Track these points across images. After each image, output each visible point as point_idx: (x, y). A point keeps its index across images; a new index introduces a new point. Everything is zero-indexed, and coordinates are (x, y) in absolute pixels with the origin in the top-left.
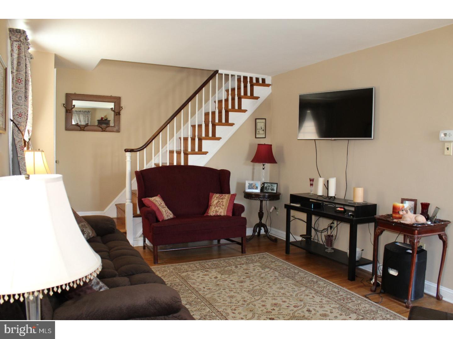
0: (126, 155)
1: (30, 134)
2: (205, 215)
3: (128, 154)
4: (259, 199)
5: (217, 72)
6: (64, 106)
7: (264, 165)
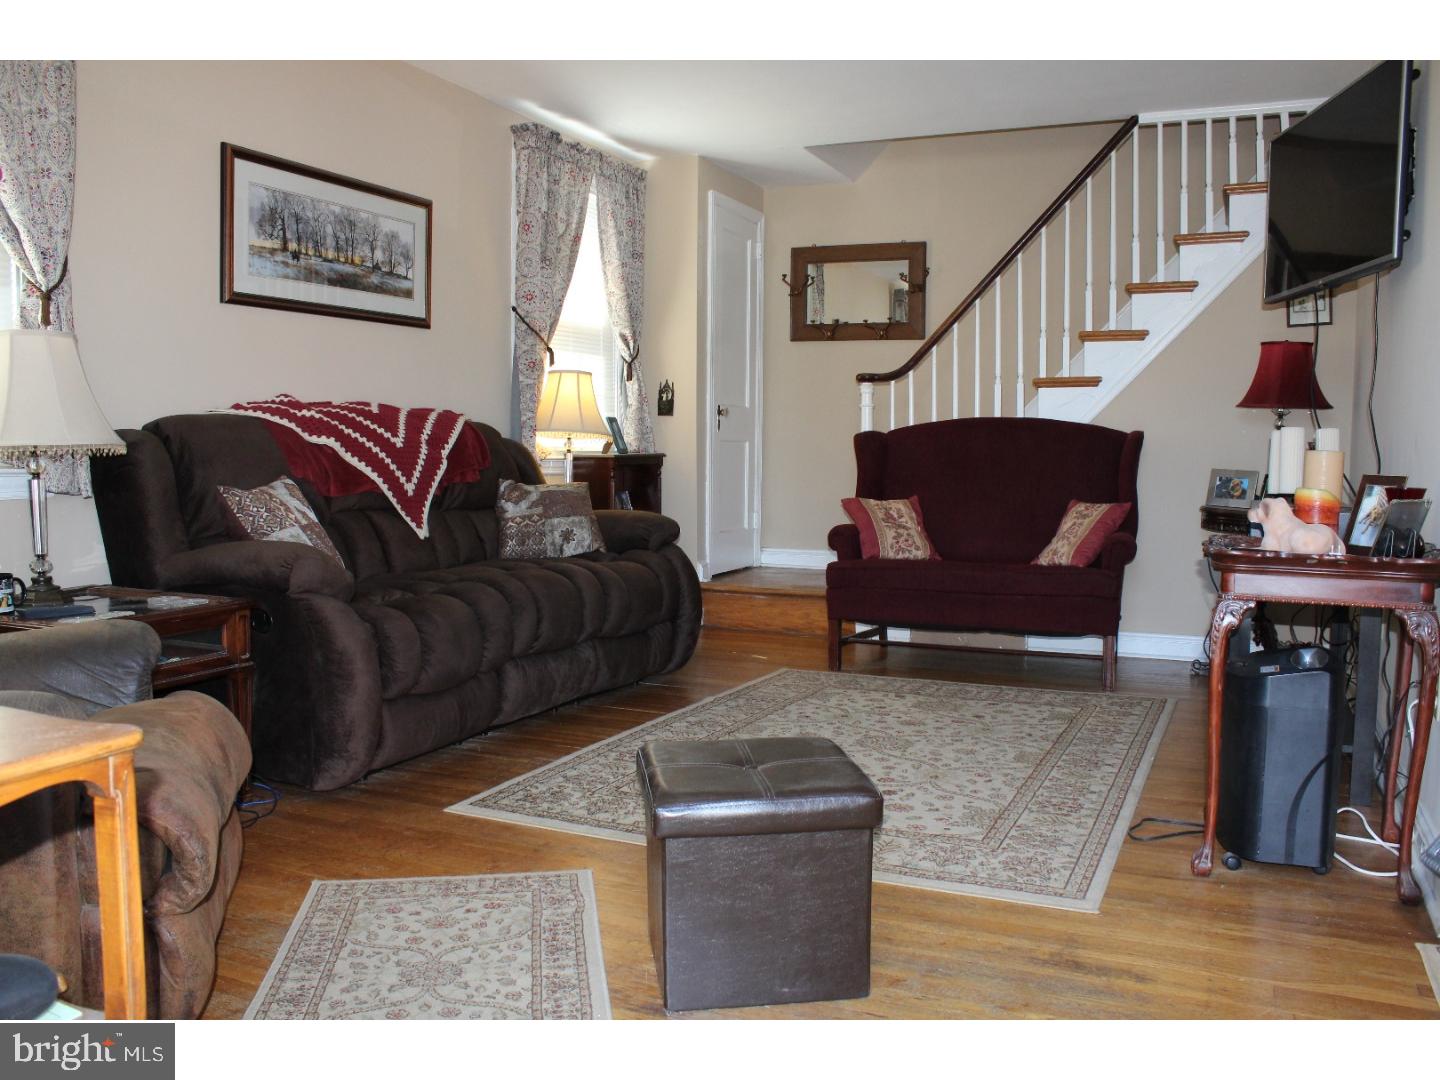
0: (862, 391)
1: (631, 345)
2: (1032, 563)
3: (866, 388)
4: (1238, 527)
5: (1134, 121)
6: (784, 280)
7: (1281, 416)
